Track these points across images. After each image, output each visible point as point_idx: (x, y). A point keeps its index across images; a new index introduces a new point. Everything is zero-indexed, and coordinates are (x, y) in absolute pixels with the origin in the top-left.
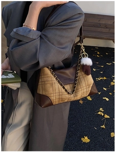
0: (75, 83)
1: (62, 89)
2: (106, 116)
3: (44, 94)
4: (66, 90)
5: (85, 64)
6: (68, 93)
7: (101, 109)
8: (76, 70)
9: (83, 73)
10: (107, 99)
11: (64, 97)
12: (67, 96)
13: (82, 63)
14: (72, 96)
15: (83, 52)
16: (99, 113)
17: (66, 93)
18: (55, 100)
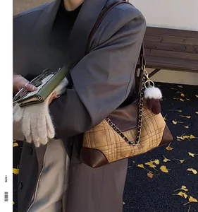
0: (138, 127)
1: (120, 137)
2: (192, 199)
3: (94, 146)
4: (126, 139)
5: (150, 98)
6: (130, 143)
7: (183, 188)
8: (139, 108)
9: (149, 112)
10: (195, 172)
11: (124, 149)
12: (129, 147)
13: (146, 97)
14: (136, 147)
15: (146, 79)
16: (180, 194)
17: (126, 144)
18: (111, 156)
